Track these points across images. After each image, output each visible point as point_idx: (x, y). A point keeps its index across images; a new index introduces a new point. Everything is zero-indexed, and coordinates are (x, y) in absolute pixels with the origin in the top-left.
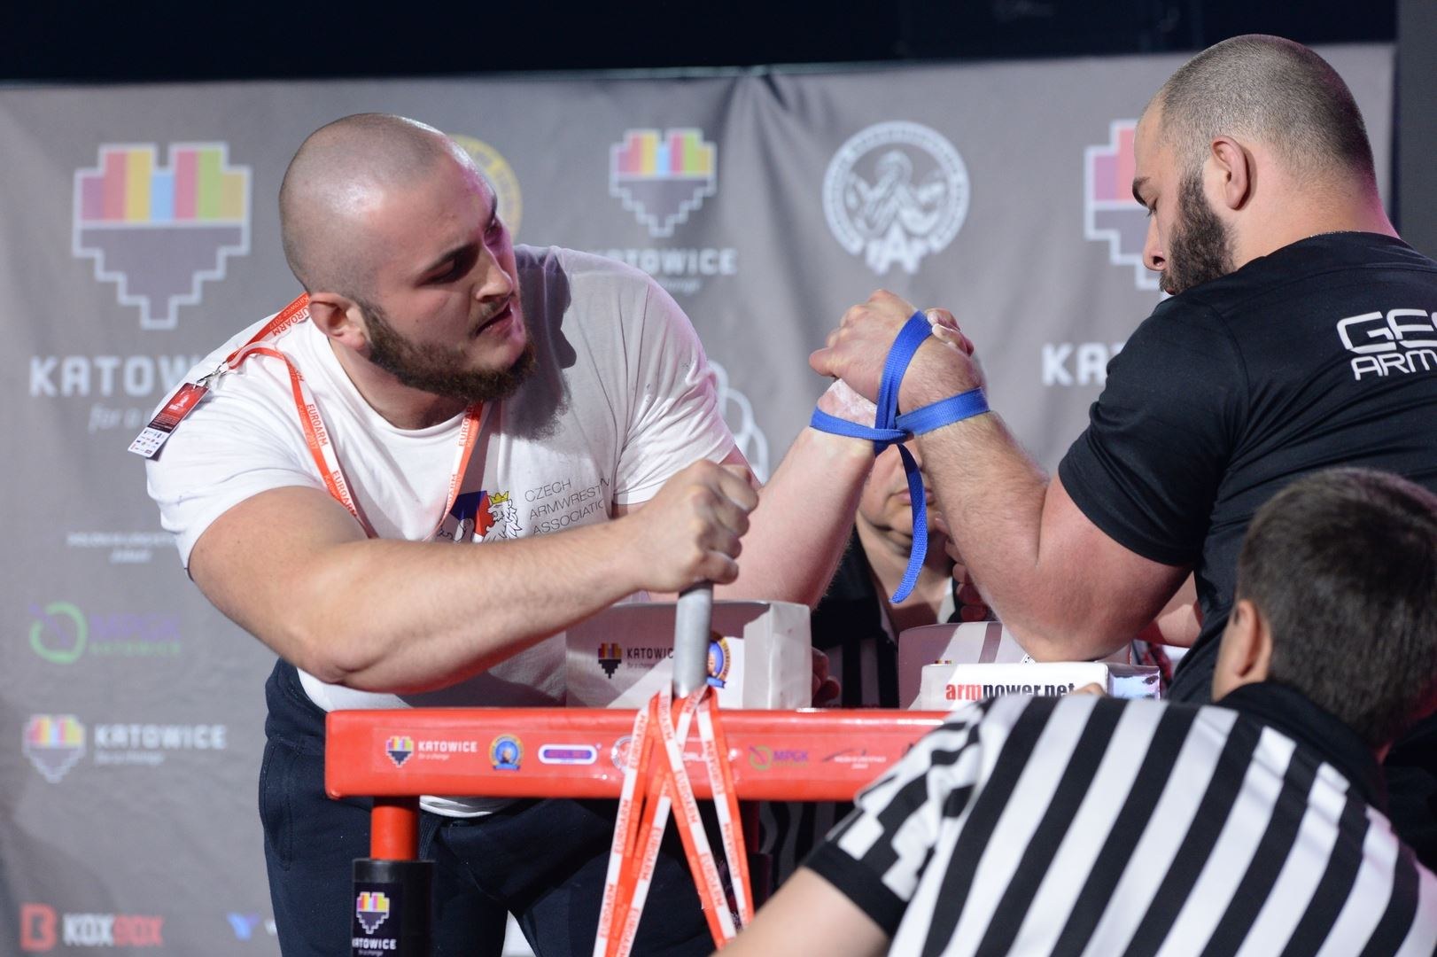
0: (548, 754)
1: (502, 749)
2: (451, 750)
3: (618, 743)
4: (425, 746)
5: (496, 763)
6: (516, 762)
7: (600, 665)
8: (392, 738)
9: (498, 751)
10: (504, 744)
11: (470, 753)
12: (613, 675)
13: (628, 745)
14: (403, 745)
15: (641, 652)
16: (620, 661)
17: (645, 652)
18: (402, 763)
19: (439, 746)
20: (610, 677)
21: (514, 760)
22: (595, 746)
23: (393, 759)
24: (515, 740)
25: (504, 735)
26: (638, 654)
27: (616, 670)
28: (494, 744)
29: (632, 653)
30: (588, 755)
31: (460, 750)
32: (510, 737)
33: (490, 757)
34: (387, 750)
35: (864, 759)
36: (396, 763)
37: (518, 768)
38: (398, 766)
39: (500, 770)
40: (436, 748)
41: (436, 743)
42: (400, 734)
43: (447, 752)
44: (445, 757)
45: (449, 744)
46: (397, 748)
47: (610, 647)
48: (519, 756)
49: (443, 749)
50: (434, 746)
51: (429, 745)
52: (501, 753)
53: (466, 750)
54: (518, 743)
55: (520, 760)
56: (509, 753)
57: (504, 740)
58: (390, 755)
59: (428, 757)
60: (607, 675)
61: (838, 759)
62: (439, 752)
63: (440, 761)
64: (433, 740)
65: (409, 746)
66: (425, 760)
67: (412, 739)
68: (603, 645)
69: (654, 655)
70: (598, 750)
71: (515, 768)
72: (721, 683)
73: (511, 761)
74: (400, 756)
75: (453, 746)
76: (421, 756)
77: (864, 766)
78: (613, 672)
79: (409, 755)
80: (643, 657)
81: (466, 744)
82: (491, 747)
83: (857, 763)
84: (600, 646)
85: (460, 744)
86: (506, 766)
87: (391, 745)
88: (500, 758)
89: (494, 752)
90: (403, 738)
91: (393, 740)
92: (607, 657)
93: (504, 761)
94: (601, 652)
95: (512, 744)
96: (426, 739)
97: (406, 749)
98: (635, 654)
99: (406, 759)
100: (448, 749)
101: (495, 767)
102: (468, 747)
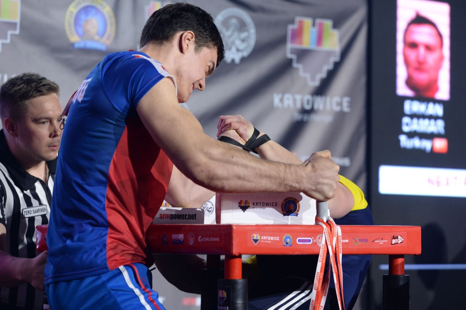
0: (299, 241)
1: (286, 239)
2: (271, 239)
3: (318, 237)
4: (263, 238)
5: (285, 244)
6: (290, 244)
7: (240, 208)
8: (253, 234)
9: (285, 241)
10: (287, 237)
11: (277, 240)
12: (245, 211)
13: (321, 237)
14: (257, 237)
15: (259, 204)
16: (249, 207)
17: (261, 204)
18: (257, 243)
19: (268, 238)
20: (244, 212)
21: (290, 243)
22: (311, 238)
23: (253, 242)
24: (290, 236)
25: (287, 234)
26: (258, 204)
27: (247, 209)
28: (284, 237)
29: (255, 204)
30: (310, 241)
31: (274, 239)
32: (288, 235)
33: (283, 242)
34: (252, 238)
35: (382, 241)
36: (254, 243)
37: (291, 245)
38: (255, 244)
39: (286, 246)
40: (267, 239)
41: (267, 237)
42: (256, 233)
43: (270, 240)
44: (270, 242)
45: (271, 237)
46: (255, 238)
47: (244, 201)
48: (291, 241)
49: (269, 239)
50: (266, 238)
51: (265, 238)
52: (286, 240)
53: (276, 240)
54: (291, 237)
55: (291, 243)
56: (288, 240)
57: (286, 236)
58: (252, 240)
59: (264, 241)
60: (243, 211)
61: (376, 241)
62: (268, 240)
63: (268, 243)
64: (266, 236)
65: (259, 238)
66: (264, 243)
67: (260, 235)
68: (241, 201)
69: (265, 204)
70: (312, 239)
71: (290, 245)
72: (296, 215)
73: (289, 243)
74: (256, 241)
75: (272, 238)
76: (262, 241)
77: (382, 243)
78: (246, 210)
79: (259, 241)
80: (260, 205)
81: (276, 237)
82: (283, 239)
83: (381, 242)
84: (240, 201)
85: (274, 237)
86: (287, 245)
87: (253, 237)
88: (286, 242)
89: (284, 240)
90: (257, 235)
91: (254, 235)
92: (243, 205)
93: (287, 243)
94: (240, 203)
95: (289, 237)
96: (264, 235)
97: (258, 239)
98: (256, 204)
99: (258, 242)
100: (270, 239)
101: (284, 245)
102: (277, 238)
